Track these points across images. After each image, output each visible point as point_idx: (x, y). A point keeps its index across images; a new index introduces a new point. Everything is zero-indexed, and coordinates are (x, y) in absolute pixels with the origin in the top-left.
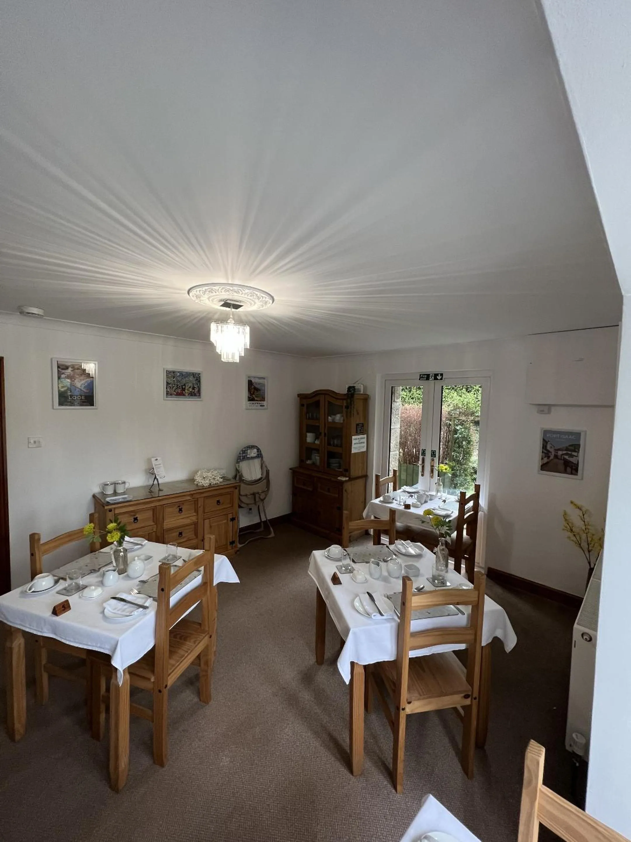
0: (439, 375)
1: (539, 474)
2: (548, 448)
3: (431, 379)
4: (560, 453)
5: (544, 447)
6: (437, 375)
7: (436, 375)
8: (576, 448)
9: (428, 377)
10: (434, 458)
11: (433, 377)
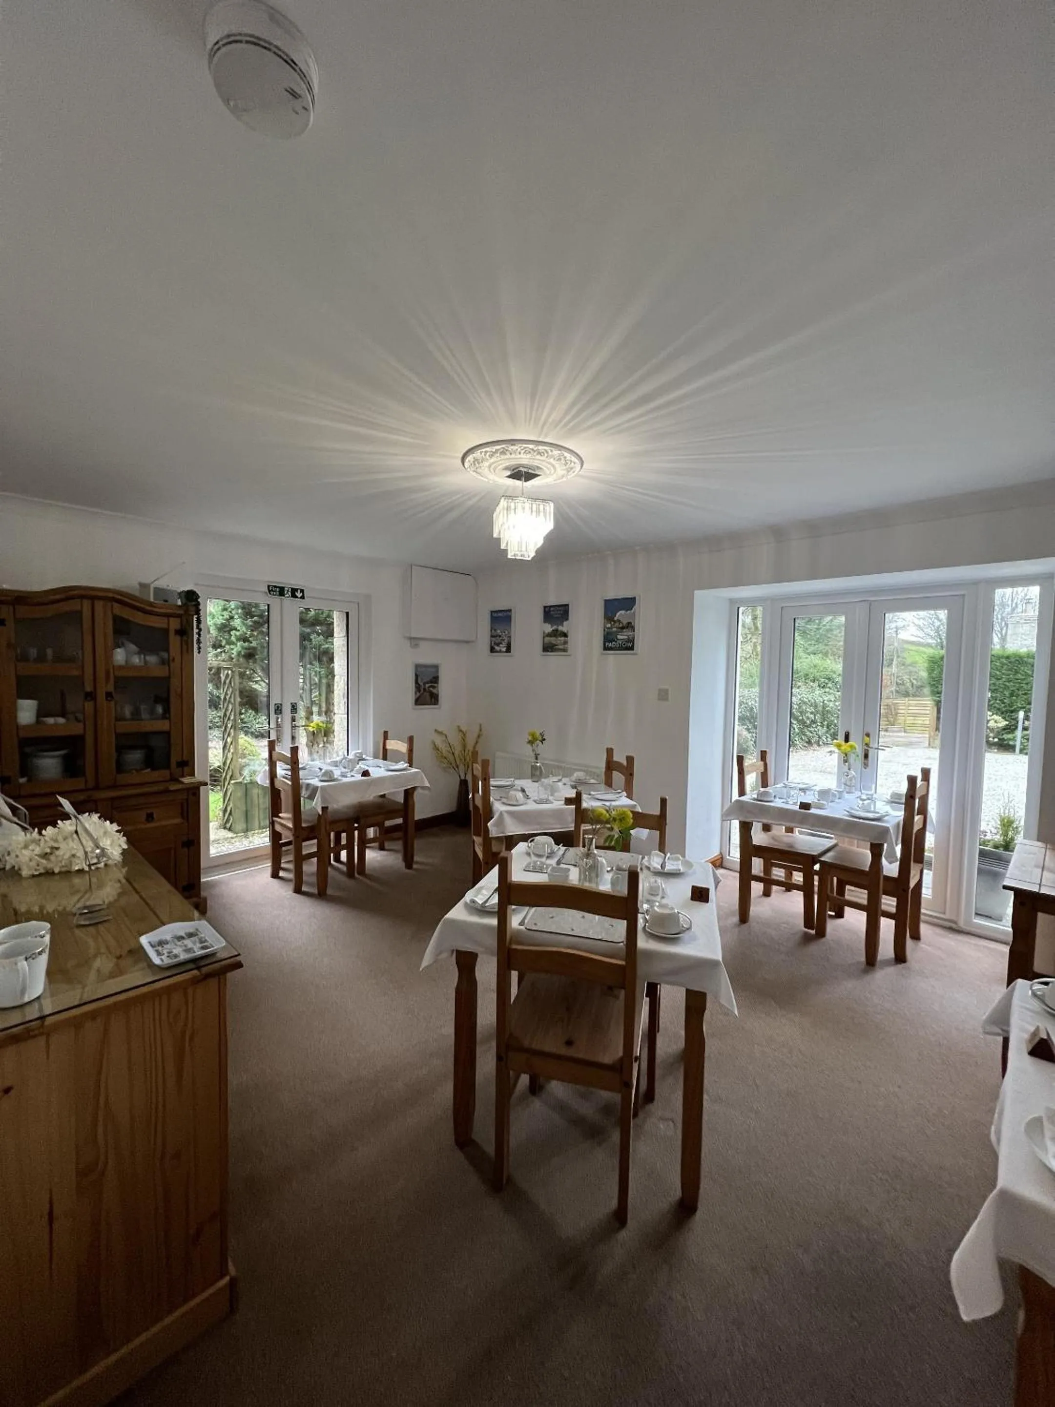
0: (299, 591)
1: (414, 709)
2: (419, 682)
3: (287, 595)
4: (427, 685)
5: (416, 682)
6: (296, 590)
7: (294, 591)
8: (435, 680)
9: (281, 592)
10: (295, 715)
11: (290, 593)
